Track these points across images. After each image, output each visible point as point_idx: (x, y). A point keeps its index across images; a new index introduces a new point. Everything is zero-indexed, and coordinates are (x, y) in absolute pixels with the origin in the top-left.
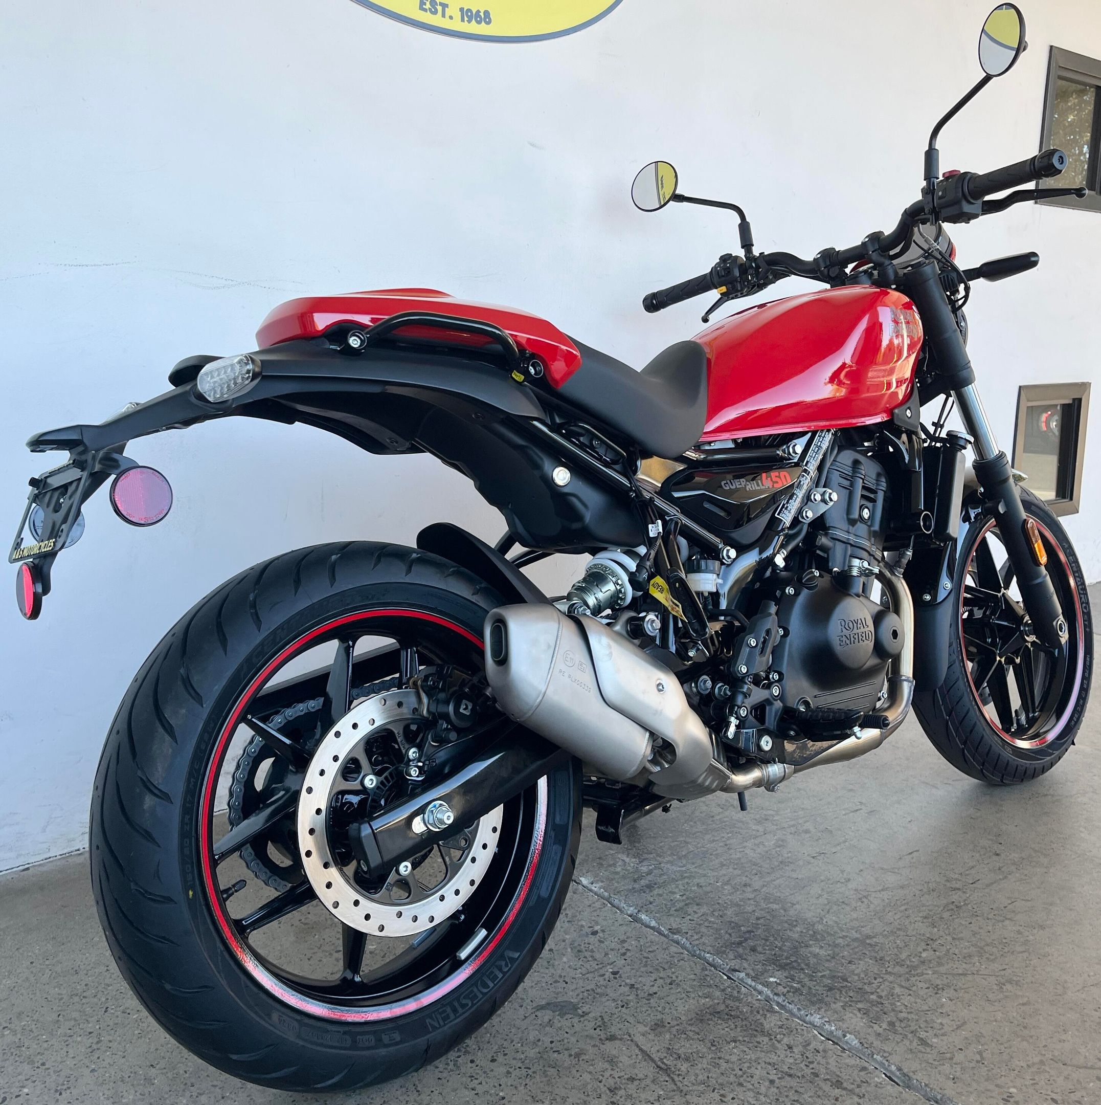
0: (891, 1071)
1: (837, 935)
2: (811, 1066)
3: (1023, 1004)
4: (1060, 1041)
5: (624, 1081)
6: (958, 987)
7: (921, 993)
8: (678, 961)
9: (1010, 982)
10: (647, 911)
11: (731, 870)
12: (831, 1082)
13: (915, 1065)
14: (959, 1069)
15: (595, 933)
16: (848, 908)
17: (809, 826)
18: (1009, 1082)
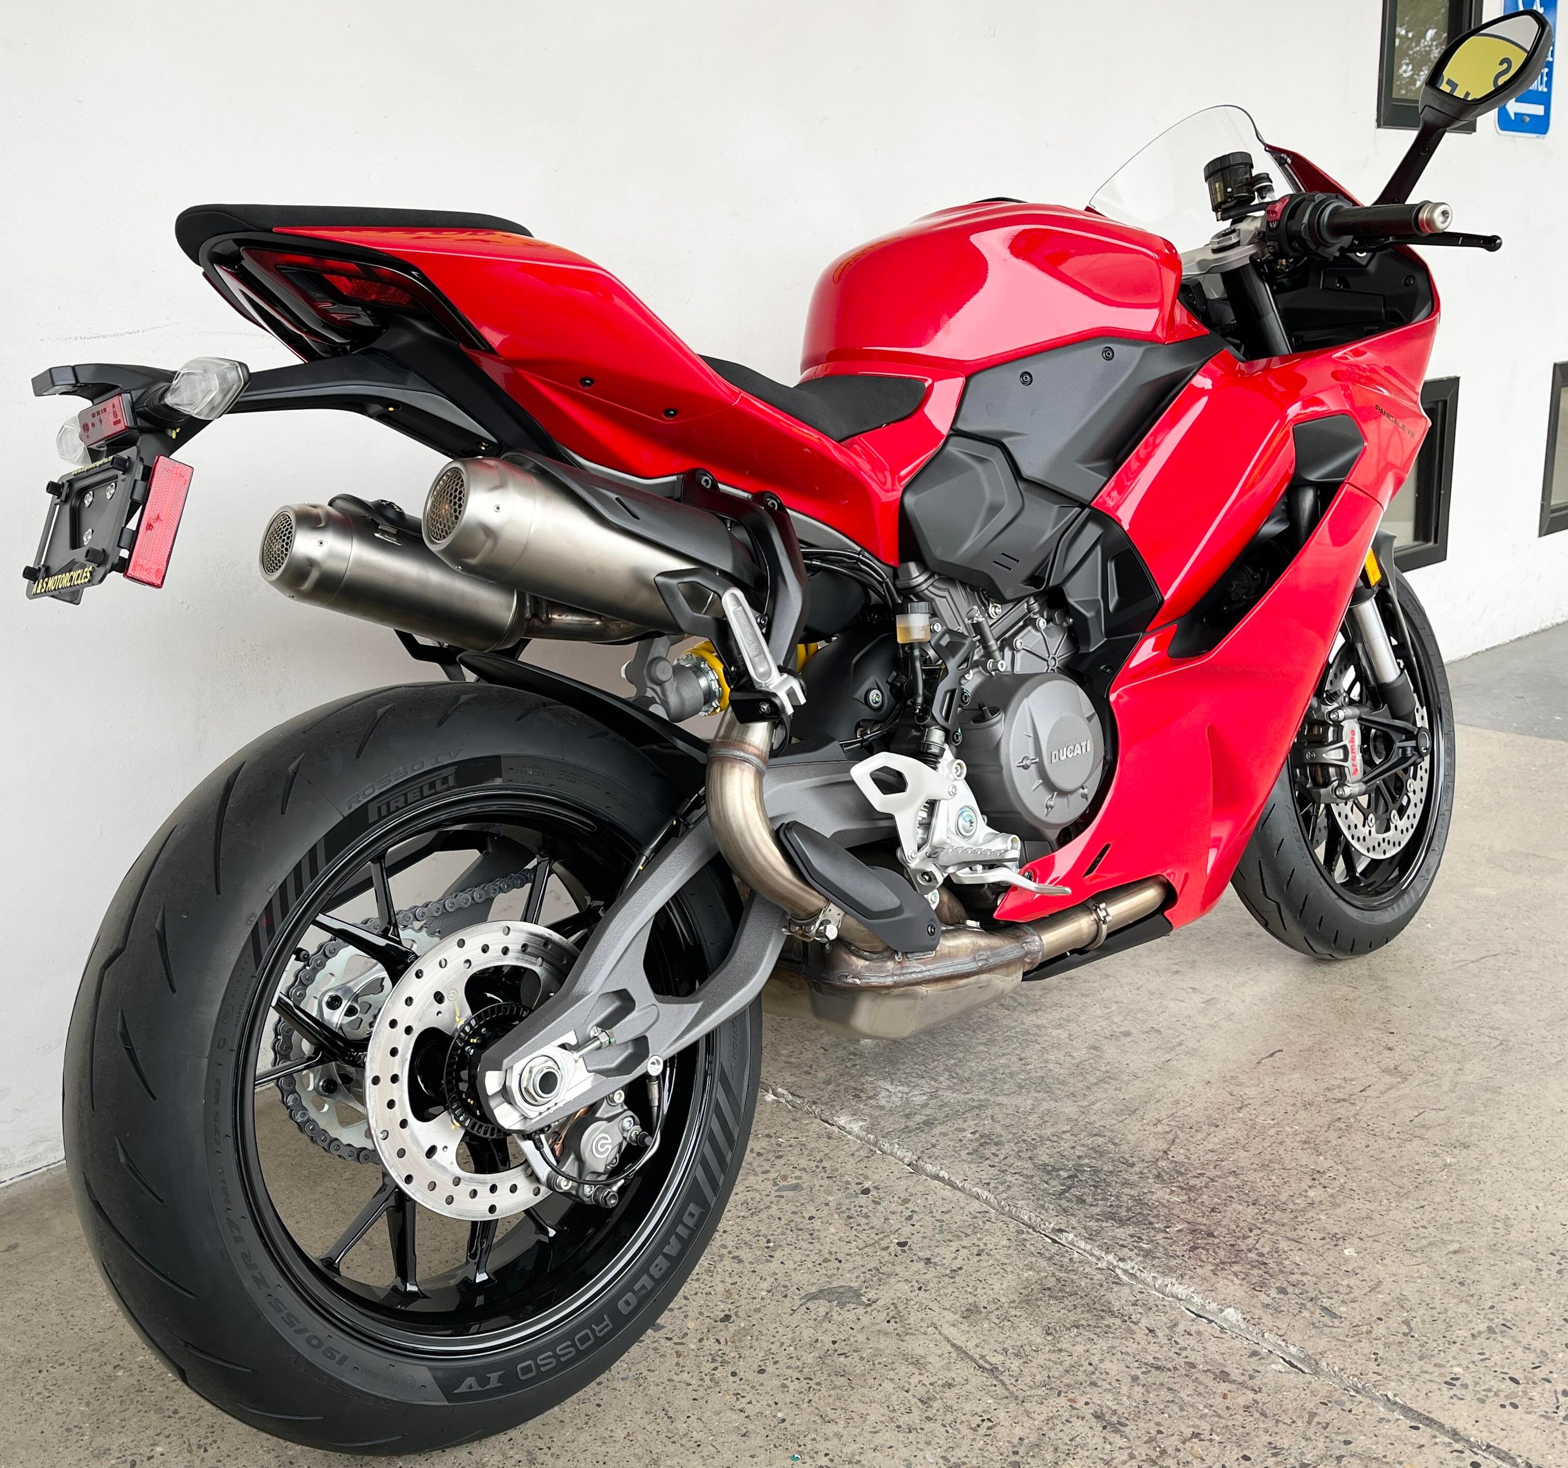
0: (1290, 1354)
1: (1191, 1174)
2: (1184, 1354)
3: (1455, 1252)
5: (938, 1389)
6: (1363, 1235)
7: (1315, 1245)
8: (984, 1222)
10: (930, 1158)
12: (1214, 1373)
13: (1322, 1344)
14: (1381, 1346)
15: (866, 1192)
16: (1199, 1136)
18: (1450, 1358)
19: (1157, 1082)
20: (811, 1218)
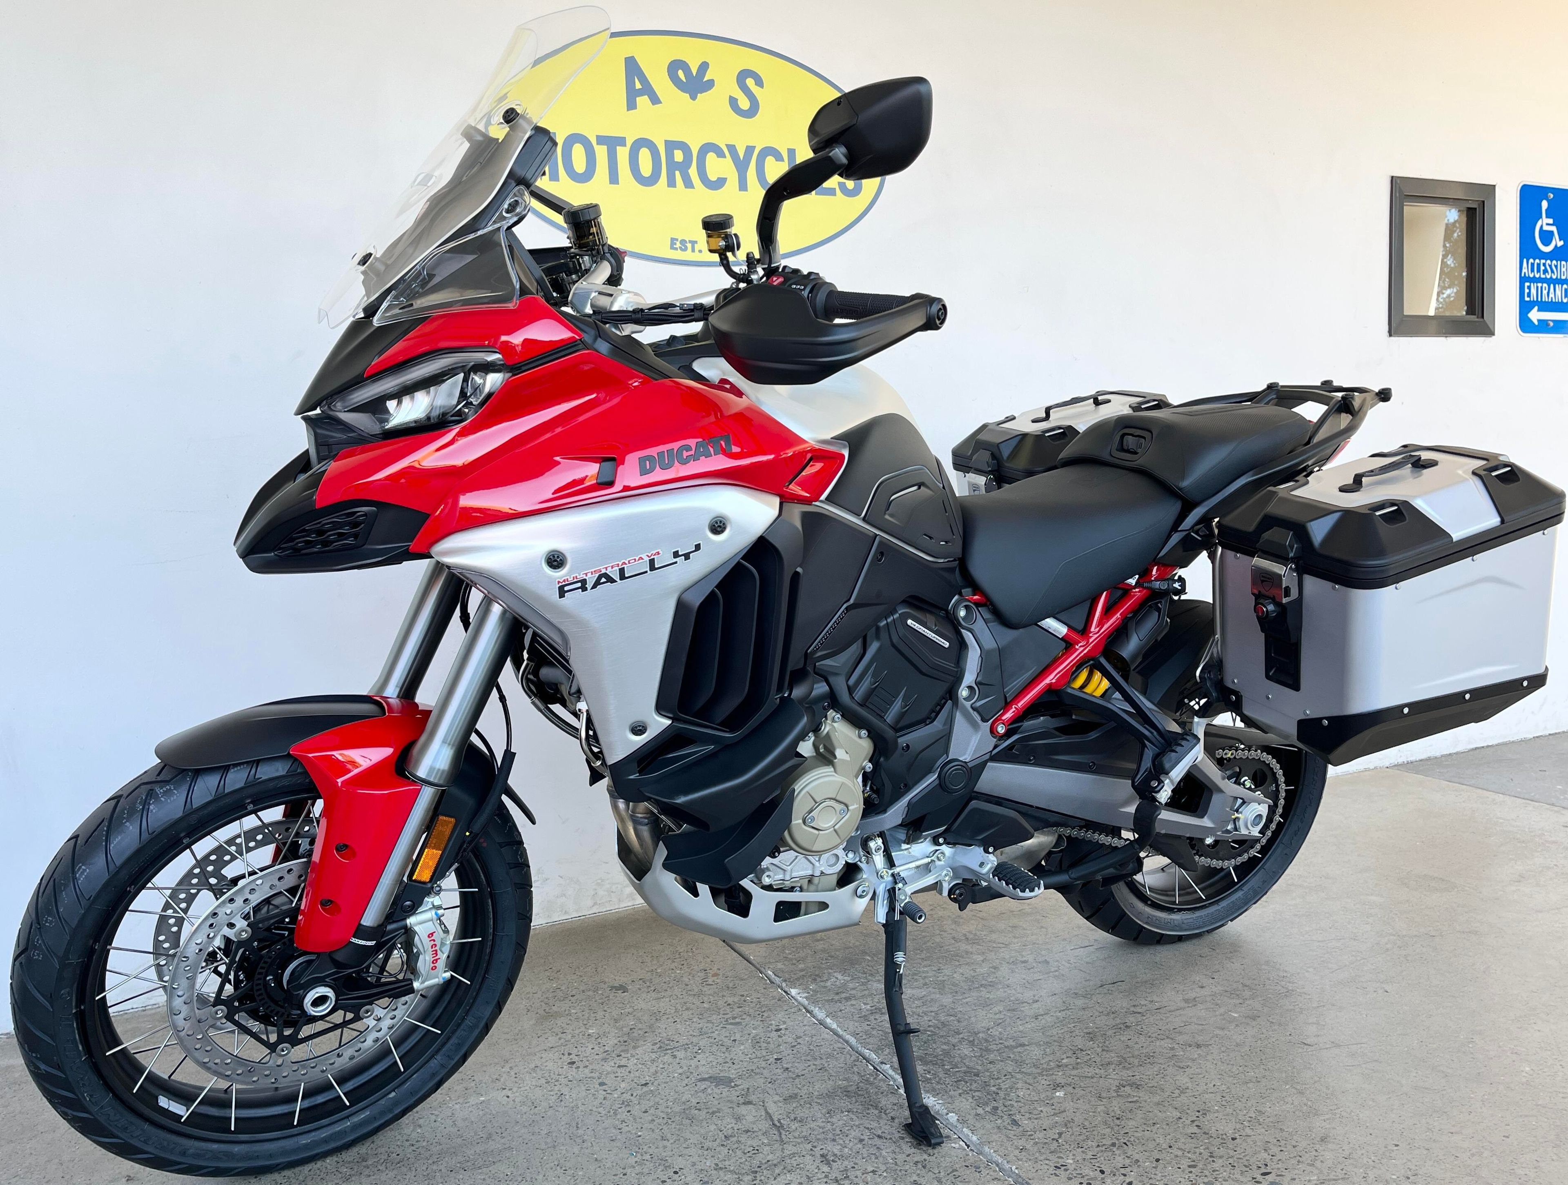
0: (971, 1141)
1: (994, 1042)
3: (1130, 1102)
4: (1144, 1131)
5: (740, 1132)
6: (1077, 1086)
7: (1040, 1087)
8: (838, 1054)
9: (1131, 1085)
11: (930, 989)
13: (995, 1137)
14: (1032, 1143)
15: (777, 1030)
16: (1020, 1022)
17: (1030, 958)
18: (1071, 1155)
19: (1019, 991)
20: (735, 1040)
